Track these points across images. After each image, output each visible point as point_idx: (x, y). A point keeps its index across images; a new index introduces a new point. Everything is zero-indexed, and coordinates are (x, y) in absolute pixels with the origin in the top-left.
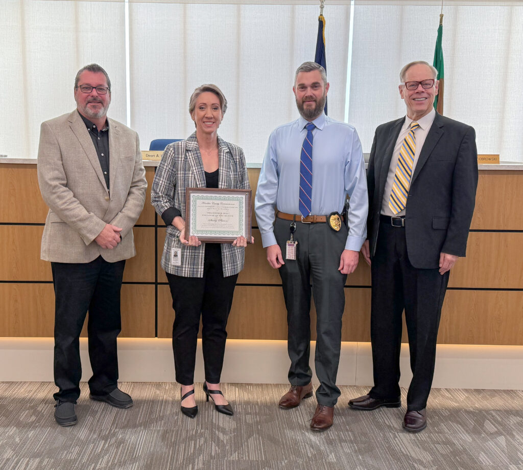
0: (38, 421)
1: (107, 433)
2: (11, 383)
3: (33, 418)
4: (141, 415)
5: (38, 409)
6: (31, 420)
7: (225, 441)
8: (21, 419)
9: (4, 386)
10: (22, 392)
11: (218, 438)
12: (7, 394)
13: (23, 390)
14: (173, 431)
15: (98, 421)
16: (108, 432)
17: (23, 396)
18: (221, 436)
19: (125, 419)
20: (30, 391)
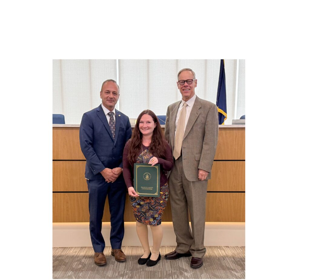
0: (83, 267)
3: (80, 266)
5: (82, 261)
7: (189, 276)
8: (74, 267)
9: (61, 250)
10: (71, 253)
11: (184, 275)
12: (63, 254)
14: (159, 272)
15: (116, 267)
16: (123, 272)
17: (72, 255)
19: (131, 266)
20: (76, 252)
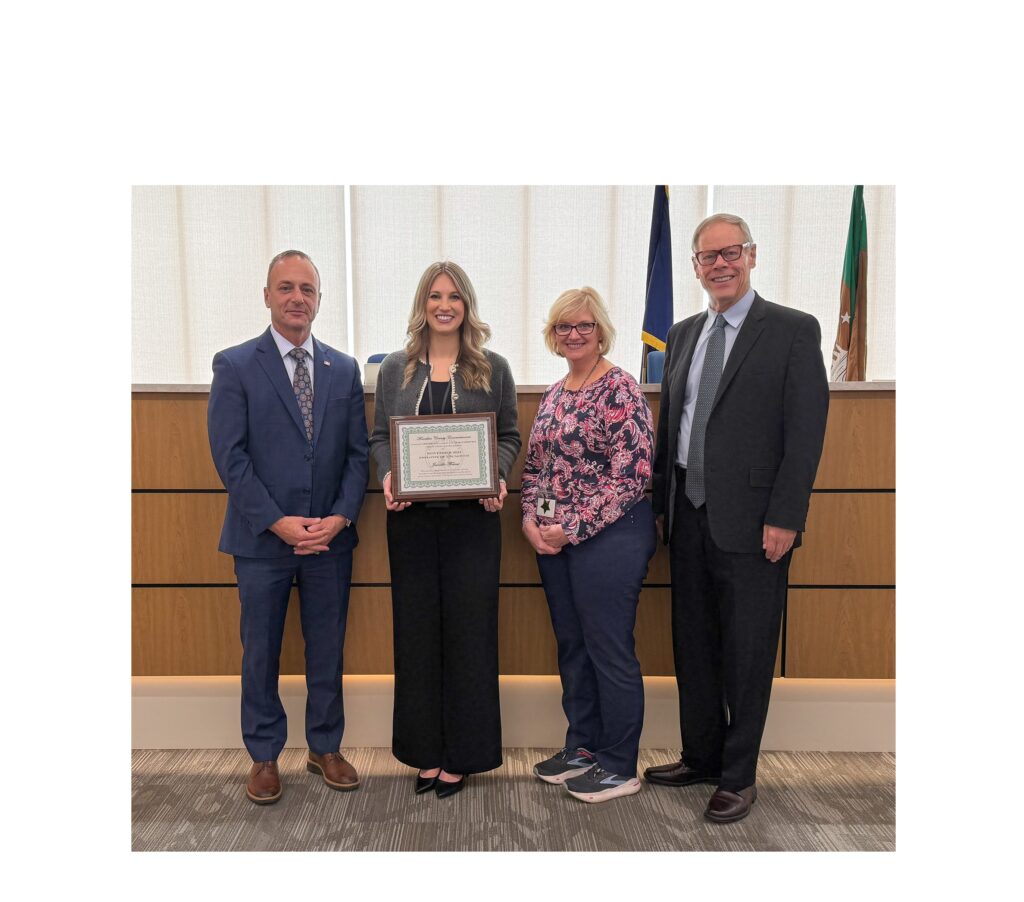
0: (225, 810)
1: (339, 829)
2: (176, 753)
3: (216, 806)
4: (392, 799)
5: (223, 792)
6: (213, 809)
7: (535, 841)
8: (197, 809)
9: (165, 756)
10: (194, 766)
11: (523, 835)
12: (172, 768)
13: (195, 763)
14: (447, 826)
15: (323, 809)
16: (340, 827)
17: (196, 773)
18: (527, 832)
19: (367, 807)
20: (207, 764)
